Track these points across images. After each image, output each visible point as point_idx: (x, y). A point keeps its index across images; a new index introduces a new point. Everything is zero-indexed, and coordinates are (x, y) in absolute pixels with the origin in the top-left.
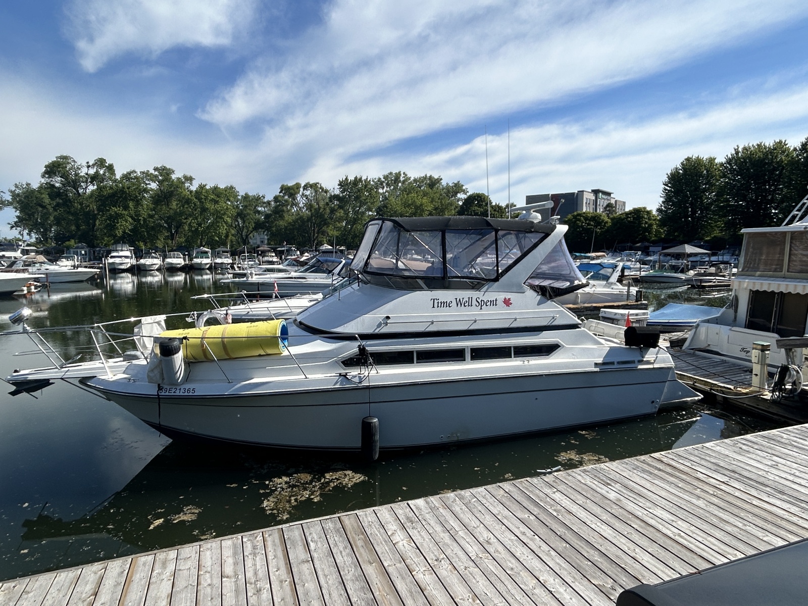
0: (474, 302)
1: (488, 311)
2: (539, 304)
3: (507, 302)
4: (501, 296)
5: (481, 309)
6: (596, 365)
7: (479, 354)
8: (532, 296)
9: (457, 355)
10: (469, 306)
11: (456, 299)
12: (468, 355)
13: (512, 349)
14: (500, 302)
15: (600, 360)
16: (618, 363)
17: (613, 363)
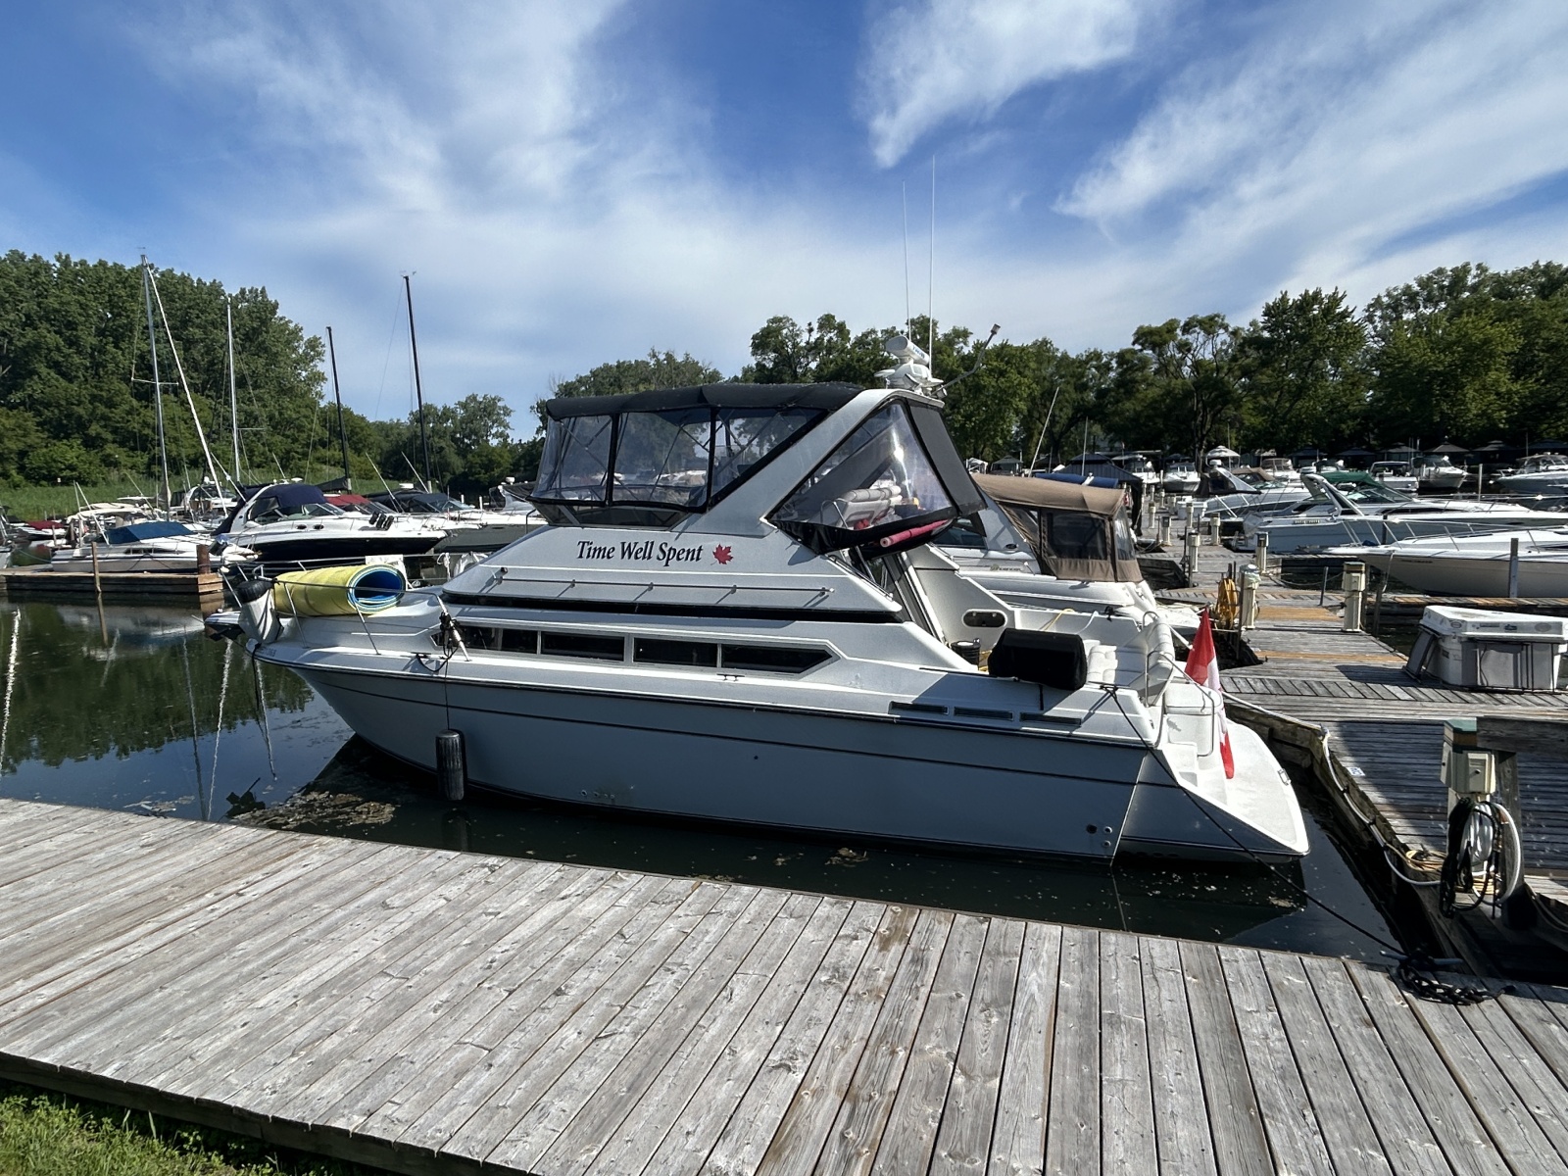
0: (656, 552)
1: (679, 571)
2: (791, 563)
3: (723, 555)
4: (711, 543)
5: (667, 565)
6: (895, 706)
7: (653, 652)
8: (780, 543)
9: (608, 649)
10: (644, 558)
11: (623, 544)
12: (630, 651)
13: (720, 651)
14: (708, 555)
15: (909, 698)
16: (958, 712)
17: (940, 710)
